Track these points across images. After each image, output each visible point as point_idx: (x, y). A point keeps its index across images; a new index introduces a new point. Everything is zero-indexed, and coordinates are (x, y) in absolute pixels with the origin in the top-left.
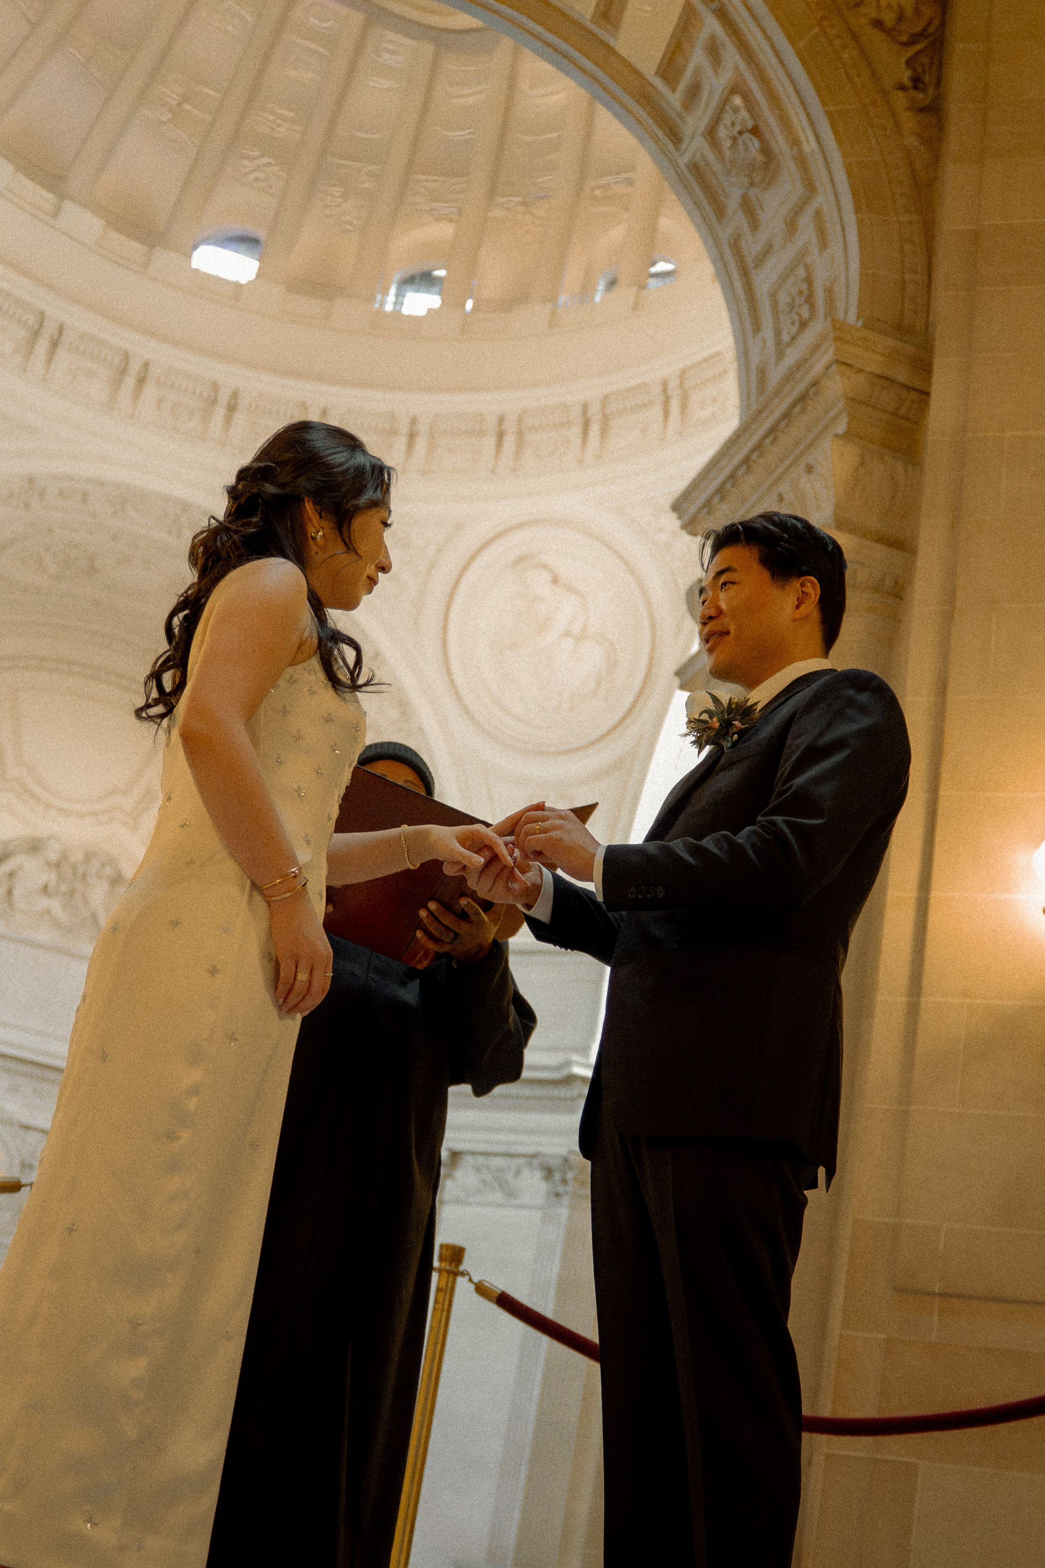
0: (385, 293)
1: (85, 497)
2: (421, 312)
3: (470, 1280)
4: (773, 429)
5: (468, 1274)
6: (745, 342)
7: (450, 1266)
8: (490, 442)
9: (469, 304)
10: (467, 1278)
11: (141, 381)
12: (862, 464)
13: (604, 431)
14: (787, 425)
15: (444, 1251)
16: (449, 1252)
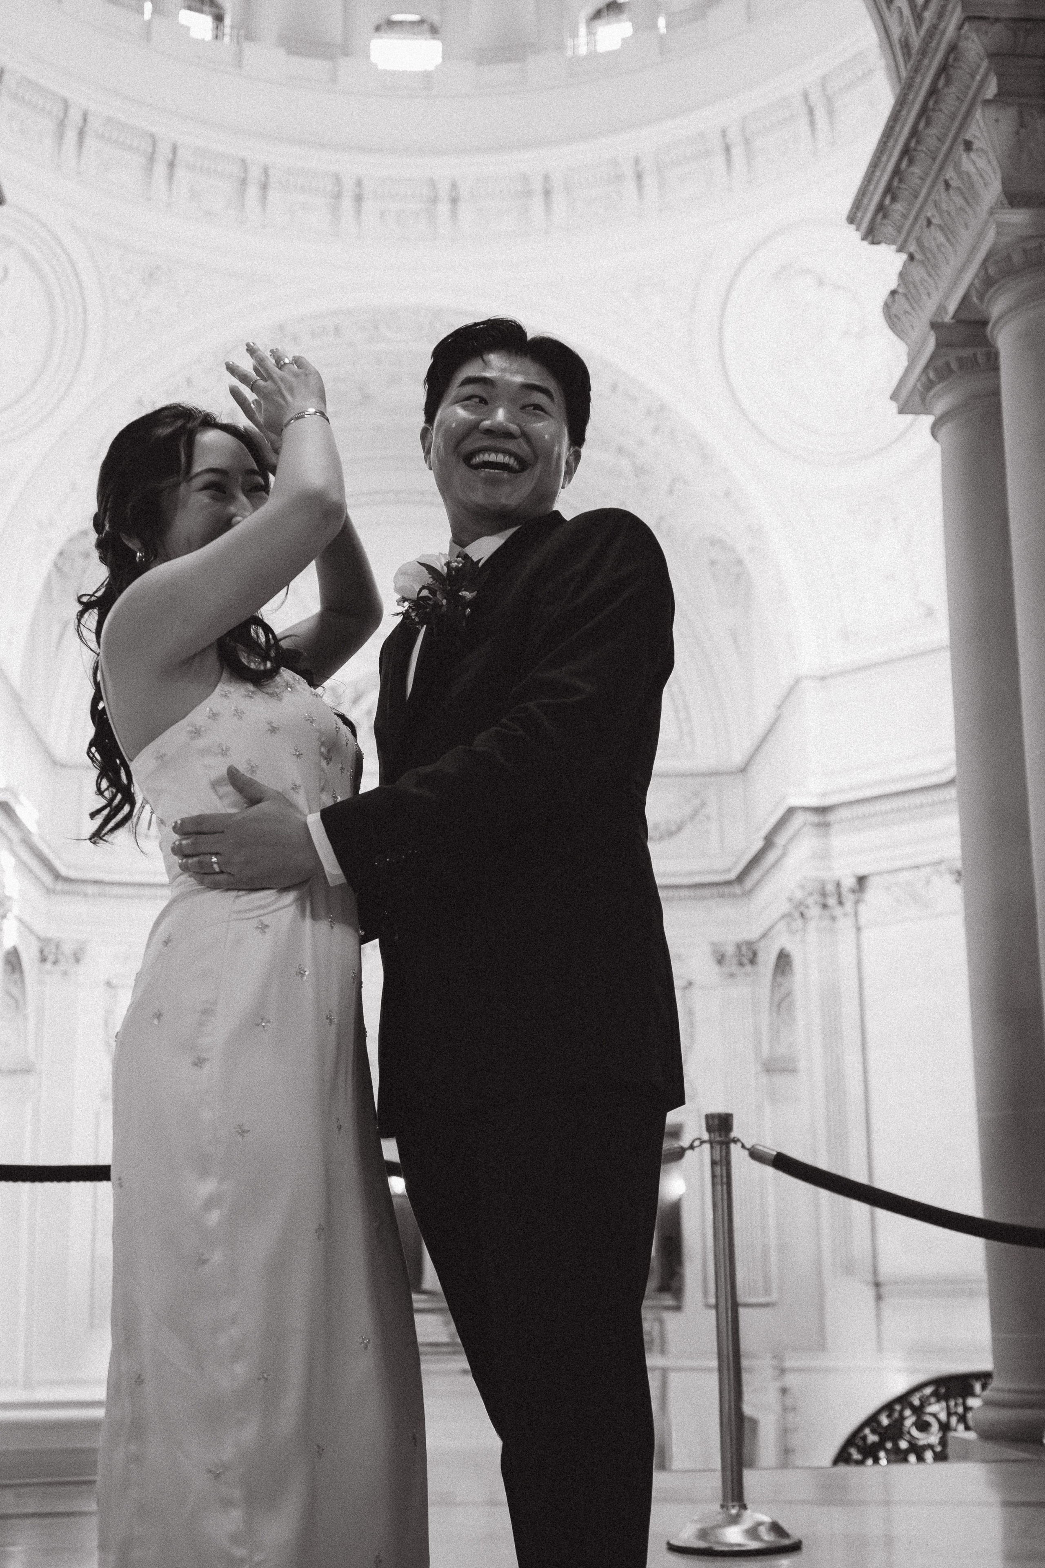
0: (575, 35)
1: (337, 330)
2: (616, 45)
3: (743, 1146)
4: (924, 111)
5: (738, 1140)
6: (882, 19)
7: (720, 1136)
8: (719, 160)
9: (662, 22)
10: (739, 1145)
11: (359, 199)
12: (1022, 125)
13: (831, 112)
14: (936, 102)
15: (711, 1122)
16: (716, 1122)
